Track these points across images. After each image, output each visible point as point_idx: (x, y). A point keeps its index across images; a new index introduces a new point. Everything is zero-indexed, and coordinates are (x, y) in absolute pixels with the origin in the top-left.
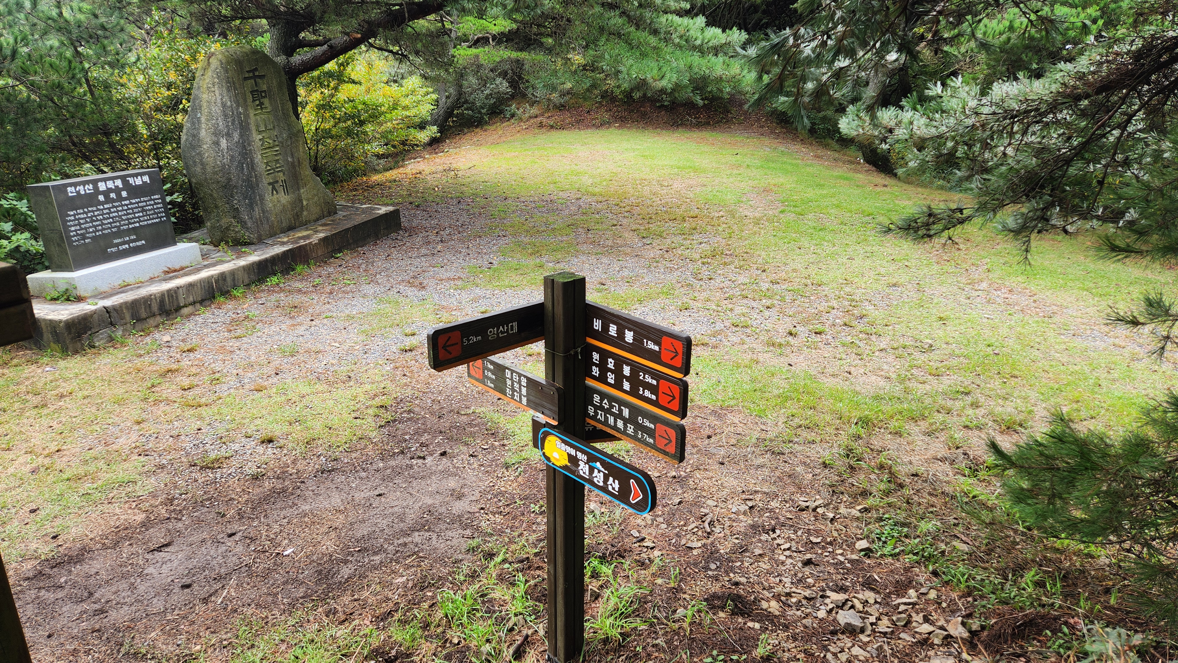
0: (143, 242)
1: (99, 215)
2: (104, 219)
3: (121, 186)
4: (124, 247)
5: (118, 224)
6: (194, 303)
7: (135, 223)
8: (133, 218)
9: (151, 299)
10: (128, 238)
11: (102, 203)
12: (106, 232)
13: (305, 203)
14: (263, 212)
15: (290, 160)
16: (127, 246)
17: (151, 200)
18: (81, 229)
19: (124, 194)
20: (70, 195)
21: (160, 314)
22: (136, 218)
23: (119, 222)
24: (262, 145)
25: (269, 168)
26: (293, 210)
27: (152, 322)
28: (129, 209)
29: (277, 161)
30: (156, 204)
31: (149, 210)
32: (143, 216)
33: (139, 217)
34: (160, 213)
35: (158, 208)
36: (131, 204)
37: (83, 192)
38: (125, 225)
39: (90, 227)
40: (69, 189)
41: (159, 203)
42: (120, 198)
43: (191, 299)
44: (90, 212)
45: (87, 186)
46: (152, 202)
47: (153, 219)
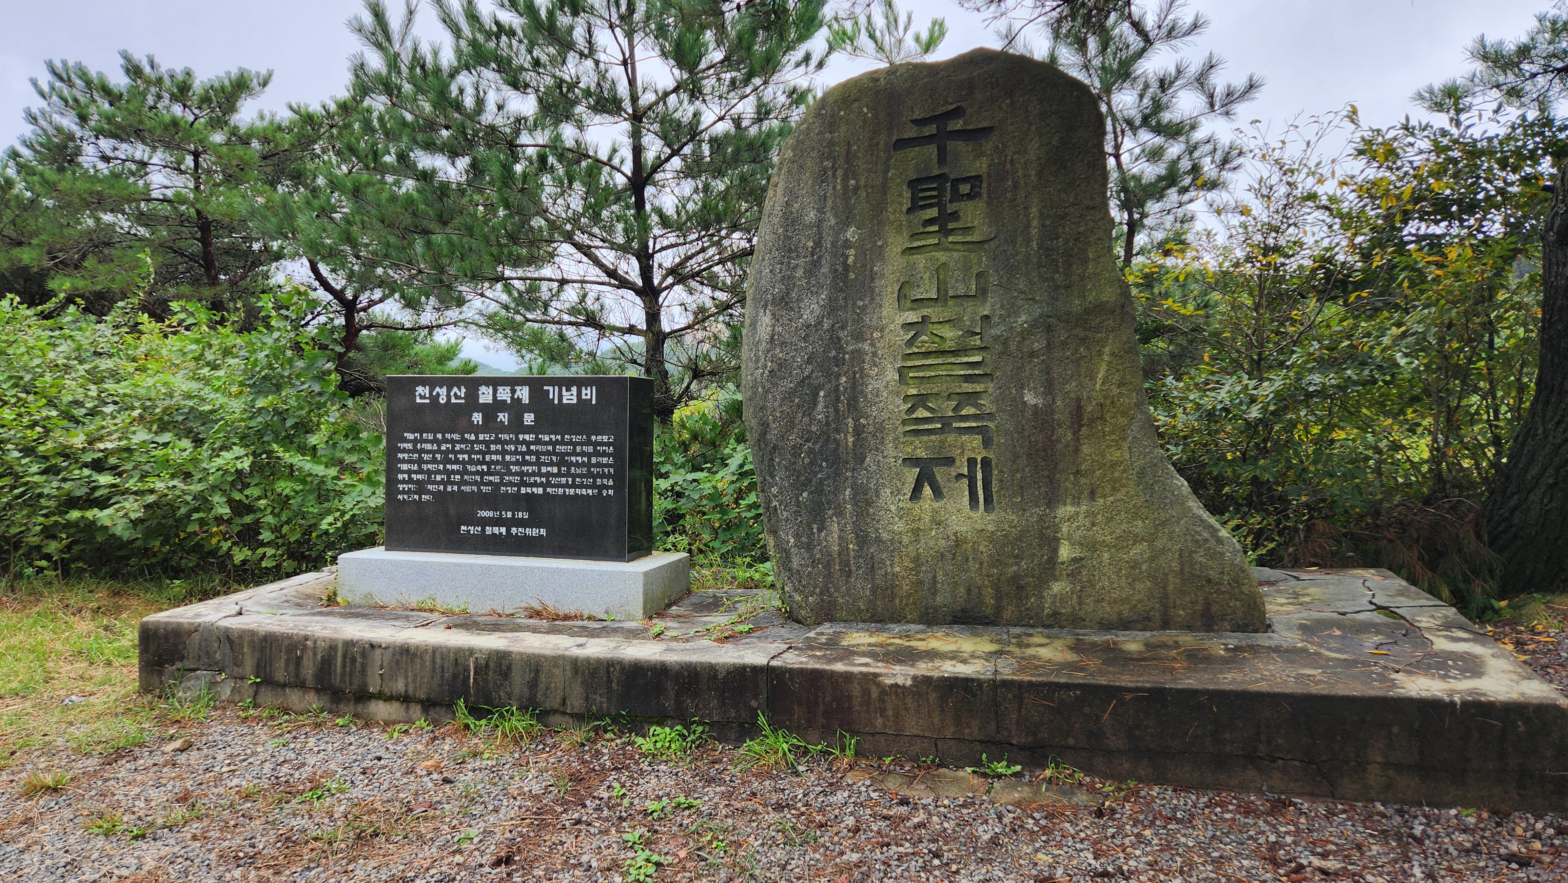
0: (543, 532)
1: (462, 452)
2: (471, 462)
3: (526, 400)
4: (496, 530)
5: (497, 479)
6: (405, 699)
7: (535, 484)
8: (534, 474)
9: (305, 647)
10: (509, 514)
11: (476, 429)
12: (467, 489)
13: (1065, 552)
14: (862, 540)
15: (1030, 398)
16: (503, 530)
17: (589, 443)
18: (420, 471)
19: (529, 418)
20: (418, 400)
21: (318, 691)
22: (540, 475)
23: (502, 476)
24: (910, 343)
25: (922, 413)
26: (996, 562)
27: (294, 698)
28: (529, 452)
29: (972, 397)
30: (597, 454)
31: (577, 465)
32: (559, 475)
33: (548, 475)
34: (603, 476)
35: (598, 465)
36: (538, 442)
37: (443, 400)
38: (511, 484)
39: (439, 472)
40: (420, 390)
41: (604, 454)
42: (517, 426)
43: (400, 686)
44: (446, 441)
45: (455, 389)
46: (590, 449)
47: (582, 486)
